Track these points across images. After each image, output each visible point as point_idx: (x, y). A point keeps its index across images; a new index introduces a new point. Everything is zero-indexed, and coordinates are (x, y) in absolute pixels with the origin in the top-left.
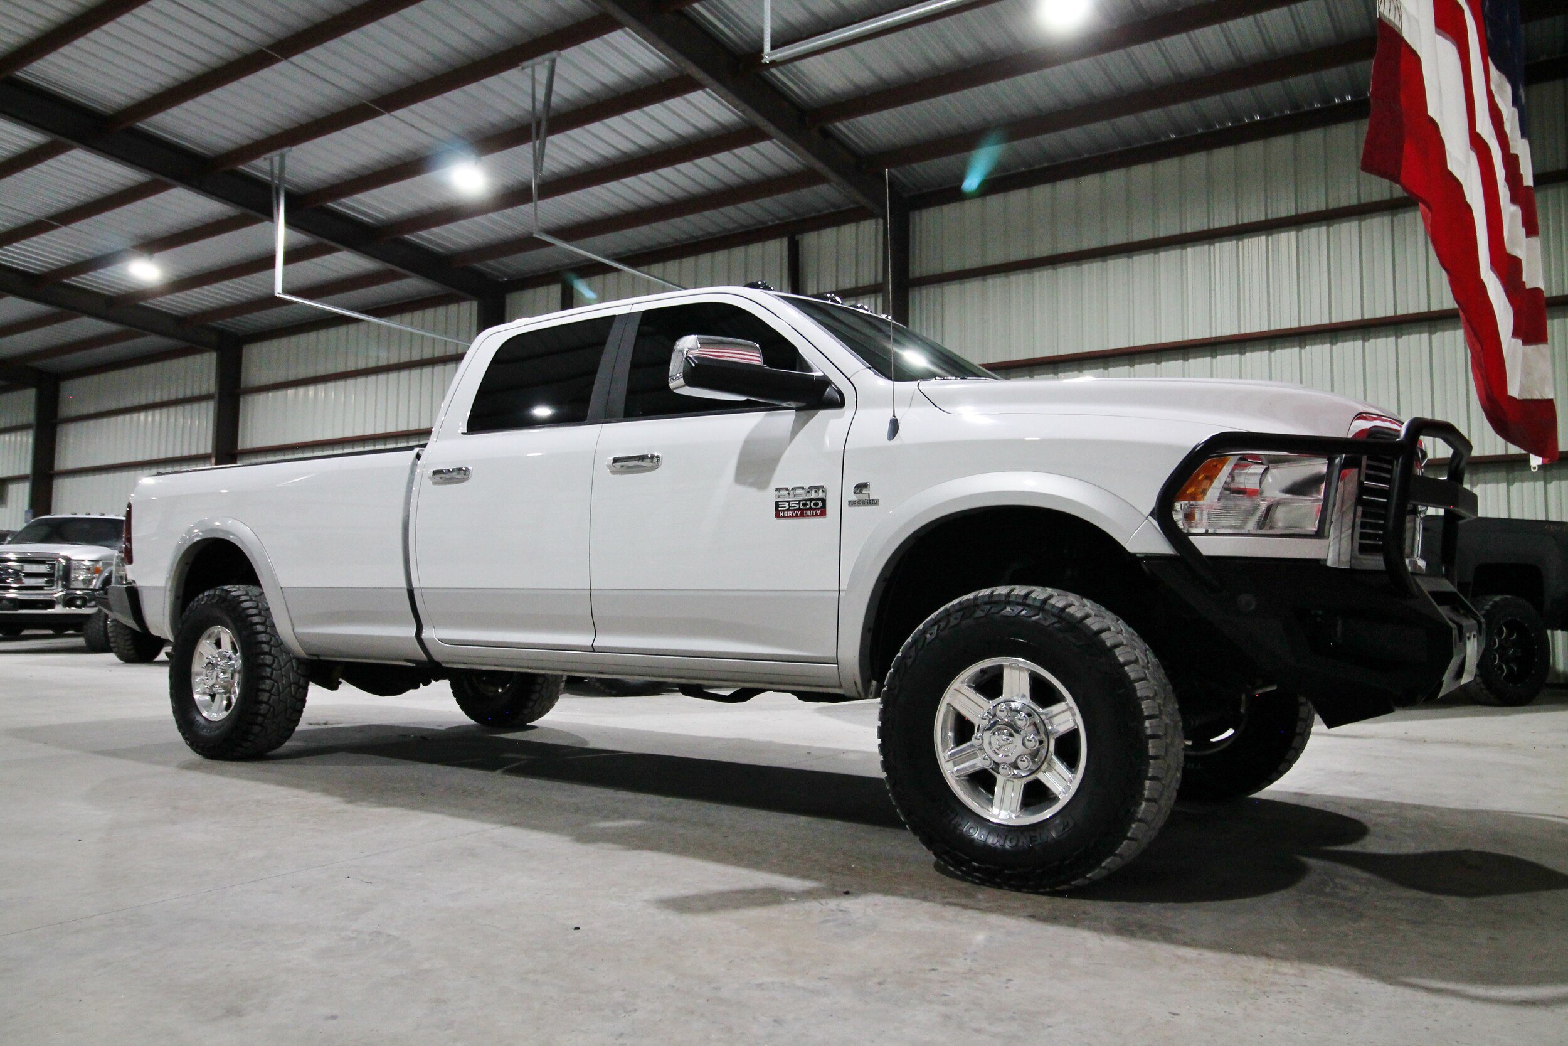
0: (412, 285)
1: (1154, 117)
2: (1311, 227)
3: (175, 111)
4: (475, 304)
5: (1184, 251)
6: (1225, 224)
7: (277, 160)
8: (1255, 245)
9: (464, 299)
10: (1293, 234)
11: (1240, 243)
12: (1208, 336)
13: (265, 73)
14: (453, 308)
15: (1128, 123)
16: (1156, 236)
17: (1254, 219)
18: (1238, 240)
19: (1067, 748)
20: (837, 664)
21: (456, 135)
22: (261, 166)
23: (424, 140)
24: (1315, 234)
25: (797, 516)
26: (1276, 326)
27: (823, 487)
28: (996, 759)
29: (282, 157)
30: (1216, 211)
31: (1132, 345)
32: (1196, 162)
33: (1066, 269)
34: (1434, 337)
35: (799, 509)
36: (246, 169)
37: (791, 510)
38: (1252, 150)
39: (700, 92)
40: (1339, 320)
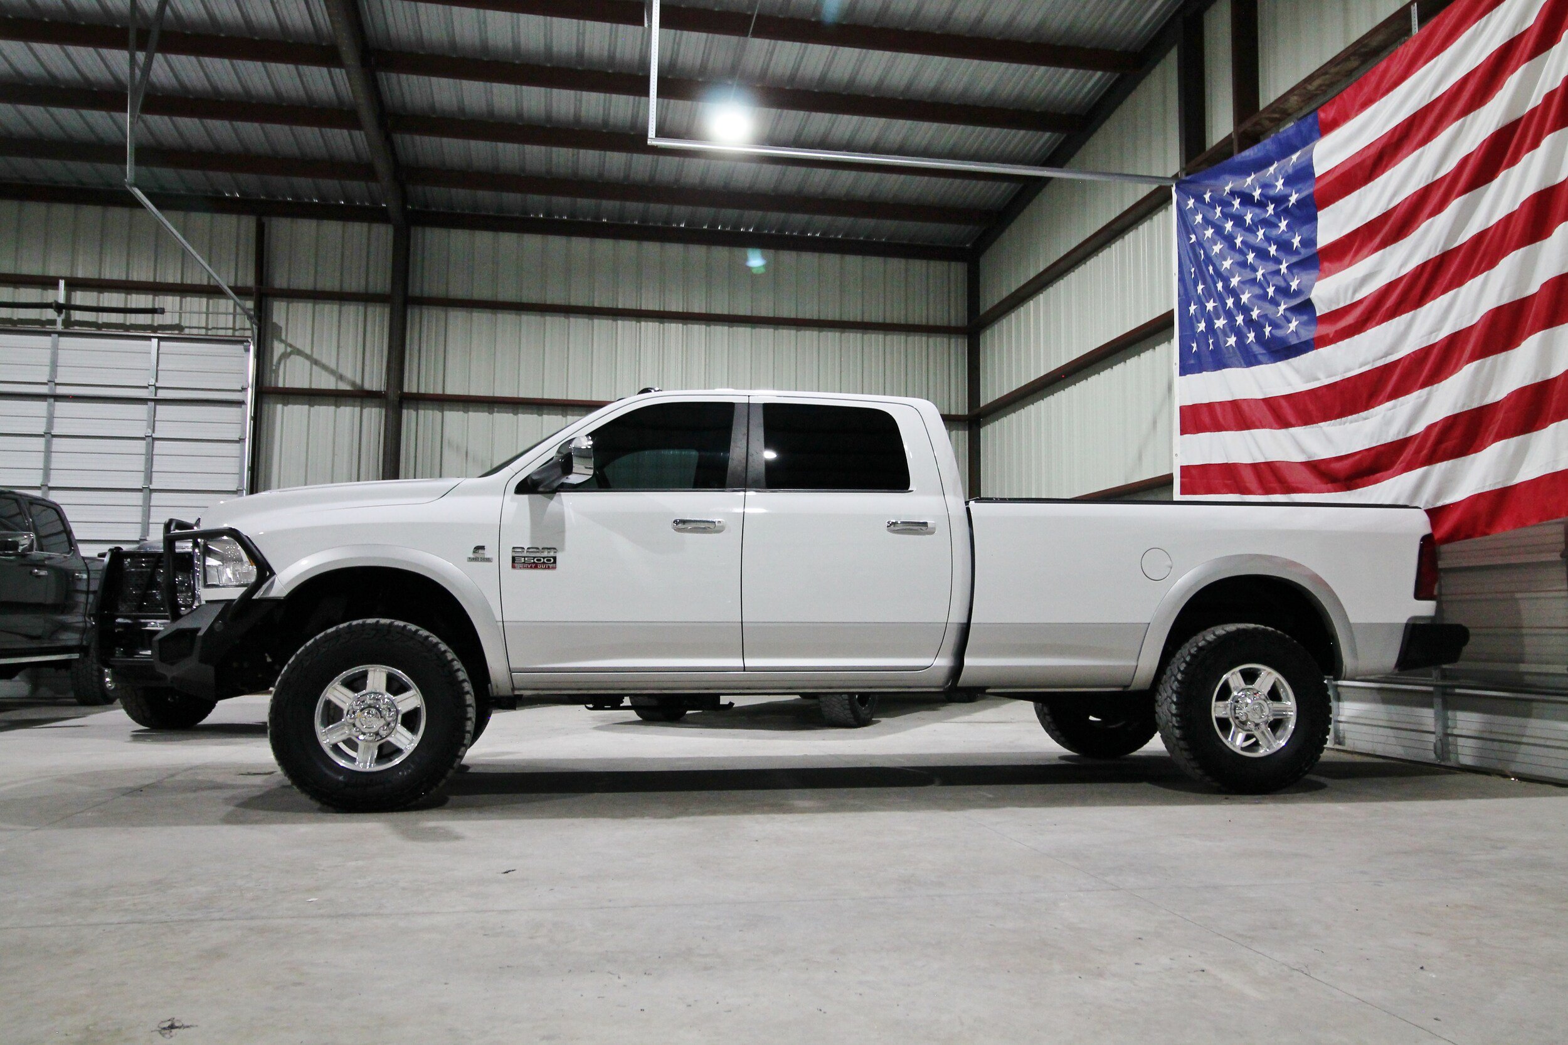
39: (325, 69)
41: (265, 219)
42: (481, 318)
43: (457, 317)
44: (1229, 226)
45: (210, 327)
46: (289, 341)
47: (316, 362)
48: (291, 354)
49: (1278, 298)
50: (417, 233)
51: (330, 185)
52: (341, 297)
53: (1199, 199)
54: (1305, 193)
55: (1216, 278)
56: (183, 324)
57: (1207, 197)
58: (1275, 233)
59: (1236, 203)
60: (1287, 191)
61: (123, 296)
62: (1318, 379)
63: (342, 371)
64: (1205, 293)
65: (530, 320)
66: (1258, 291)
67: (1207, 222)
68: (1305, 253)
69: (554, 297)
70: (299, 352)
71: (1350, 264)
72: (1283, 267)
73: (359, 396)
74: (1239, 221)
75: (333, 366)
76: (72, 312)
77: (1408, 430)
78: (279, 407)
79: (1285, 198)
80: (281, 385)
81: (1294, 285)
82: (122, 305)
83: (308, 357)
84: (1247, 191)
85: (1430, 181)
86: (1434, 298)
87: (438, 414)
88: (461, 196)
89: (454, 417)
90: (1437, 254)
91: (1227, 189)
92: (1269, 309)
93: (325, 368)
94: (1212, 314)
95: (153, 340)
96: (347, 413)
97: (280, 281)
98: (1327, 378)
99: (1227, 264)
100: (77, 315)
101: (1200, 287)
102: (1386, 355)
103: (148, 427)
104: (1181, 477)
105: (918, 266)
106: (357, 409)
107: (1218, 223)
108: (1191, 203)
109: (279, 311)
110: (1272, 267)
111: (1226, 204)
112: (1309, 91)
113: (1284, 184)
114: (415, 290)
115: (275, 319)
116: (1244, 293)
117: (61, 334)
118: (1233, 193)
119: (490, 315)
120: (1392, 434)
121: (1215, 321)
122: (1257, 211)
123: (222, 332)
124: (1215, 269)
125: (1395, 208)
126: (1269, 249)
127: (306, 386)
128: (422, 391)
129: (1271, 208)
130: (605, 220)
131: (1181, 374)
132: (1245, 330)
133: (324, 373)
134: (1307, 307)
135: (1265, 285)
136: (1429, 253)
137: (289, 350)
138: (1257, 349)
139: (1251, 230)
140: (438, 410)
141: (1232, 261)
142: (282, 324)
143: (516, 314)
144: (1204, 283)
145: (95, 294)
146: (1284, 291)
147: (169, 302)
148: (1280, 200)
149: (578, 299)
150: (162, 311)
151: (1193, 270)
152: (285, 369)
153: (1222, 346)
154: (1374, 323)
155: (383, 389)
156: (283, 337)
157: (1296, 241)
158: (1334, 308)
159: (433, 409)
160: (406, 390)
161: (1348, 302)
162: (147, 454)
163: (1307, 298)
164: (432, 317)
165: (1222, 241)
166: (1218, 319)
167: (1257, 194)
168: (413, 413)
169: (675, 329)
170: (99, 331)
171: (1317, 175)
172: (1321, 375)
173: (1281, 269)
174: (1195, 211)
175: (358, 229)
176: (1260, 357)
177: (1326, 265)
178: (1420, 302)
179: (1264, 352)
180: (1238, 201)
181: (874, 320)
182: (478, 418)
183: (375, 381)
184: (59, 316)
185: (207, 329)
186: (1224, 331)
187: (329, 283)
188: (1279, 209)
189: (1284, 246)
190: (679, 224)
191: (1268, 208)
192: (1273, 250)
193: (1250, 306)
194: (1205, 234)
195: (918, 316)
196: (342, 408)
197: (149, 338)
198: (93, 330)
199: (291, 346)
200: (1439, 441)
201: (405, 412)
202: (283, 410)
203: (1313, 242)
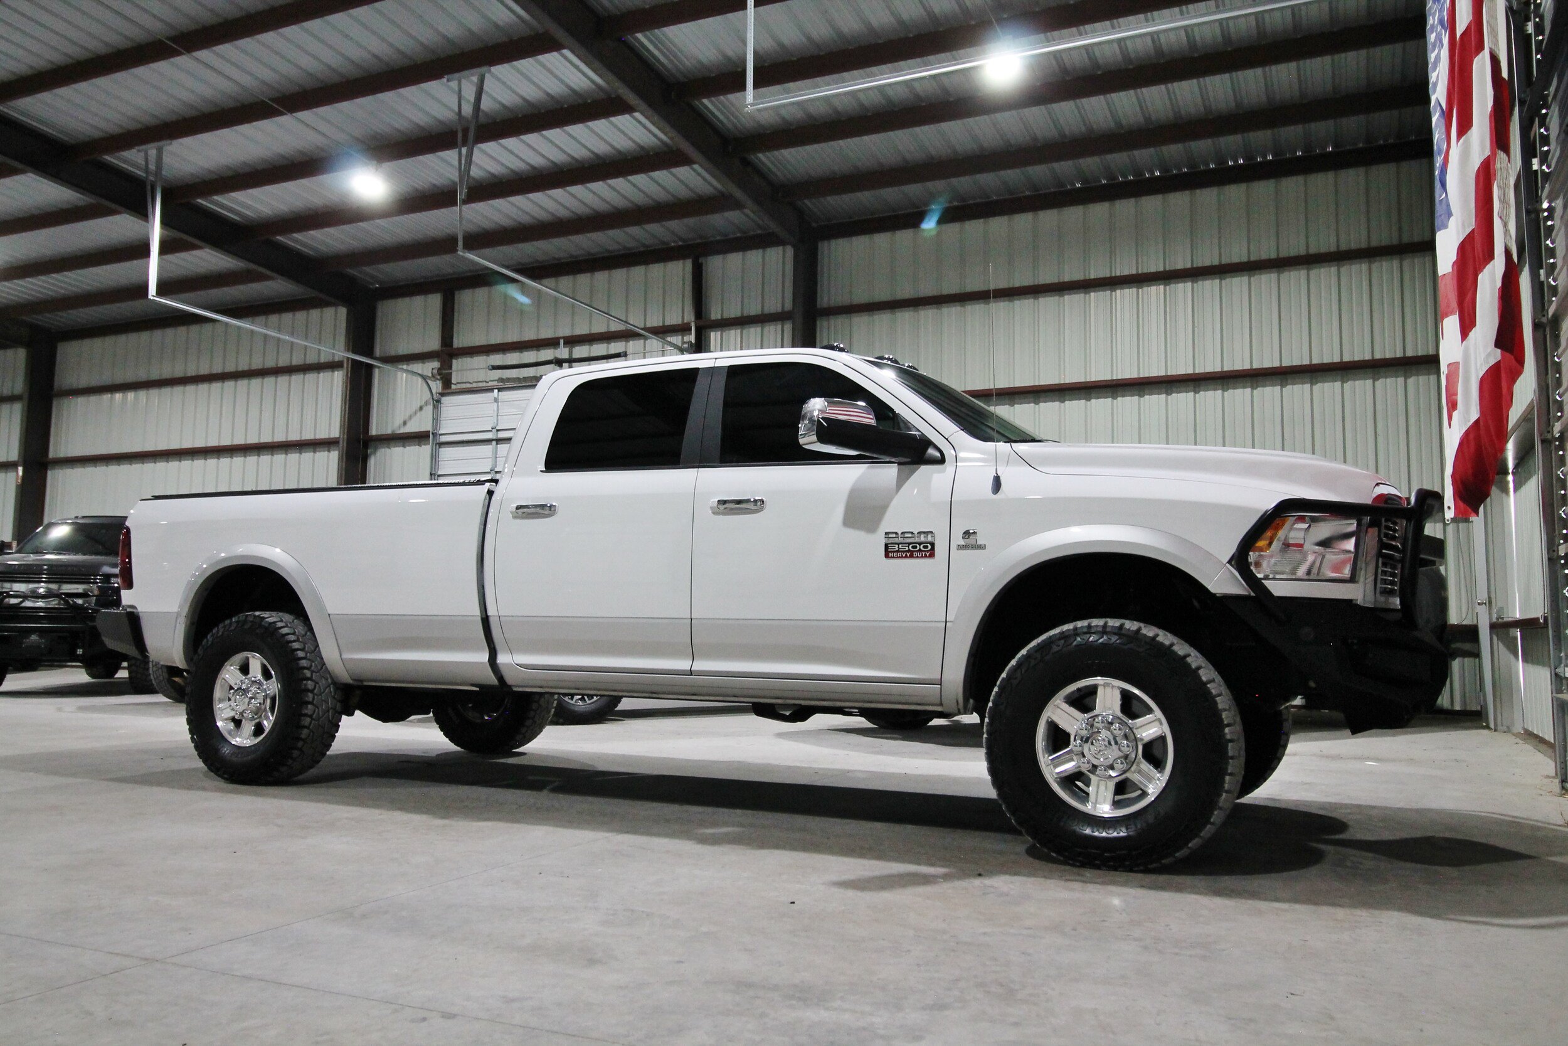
0: (277, 286)
1: (1064, 168)
2: (1206, 280)
3: (46, 96)
4: (343, 311)
5: (1088, 295)
6: (1126, 273)
7: (153, 153)
8: (1155, 292)
9: (327, 304)
10: (1189, 285)
11: (1140, 290)
12: (1109, 378)
13: (162, 66)
14: (315, 313)
15: (1039, 172)
16: (1061, 281)
17: (1153, 269)
18: (1138, 288)
19: (1153, 753)
20: (941, 685)
21: (358, 139)
22: (133, 159)
23: (320, 141)
24: (1209, 286)
25: (906, 556)
26: (1172, 372)
27: (931, 532)
28: (1095, 762)
29: (160, 151)
30: (1118, 260)
31: (1037, 384)
32: (1099, 211)
33: (974, 306)
34: (1314, 387)
35: (909, 551)
36: (112, 160)
37: (902, 551)
38: (1151, 204)
39: (627, 116)
40: (1231, 369)
41: (701, 260)
114: (822, 303)
119: (912, 313)
130: (995, 197)
150: (626, 354)
164: (838, 324)
190: (1073, 184)
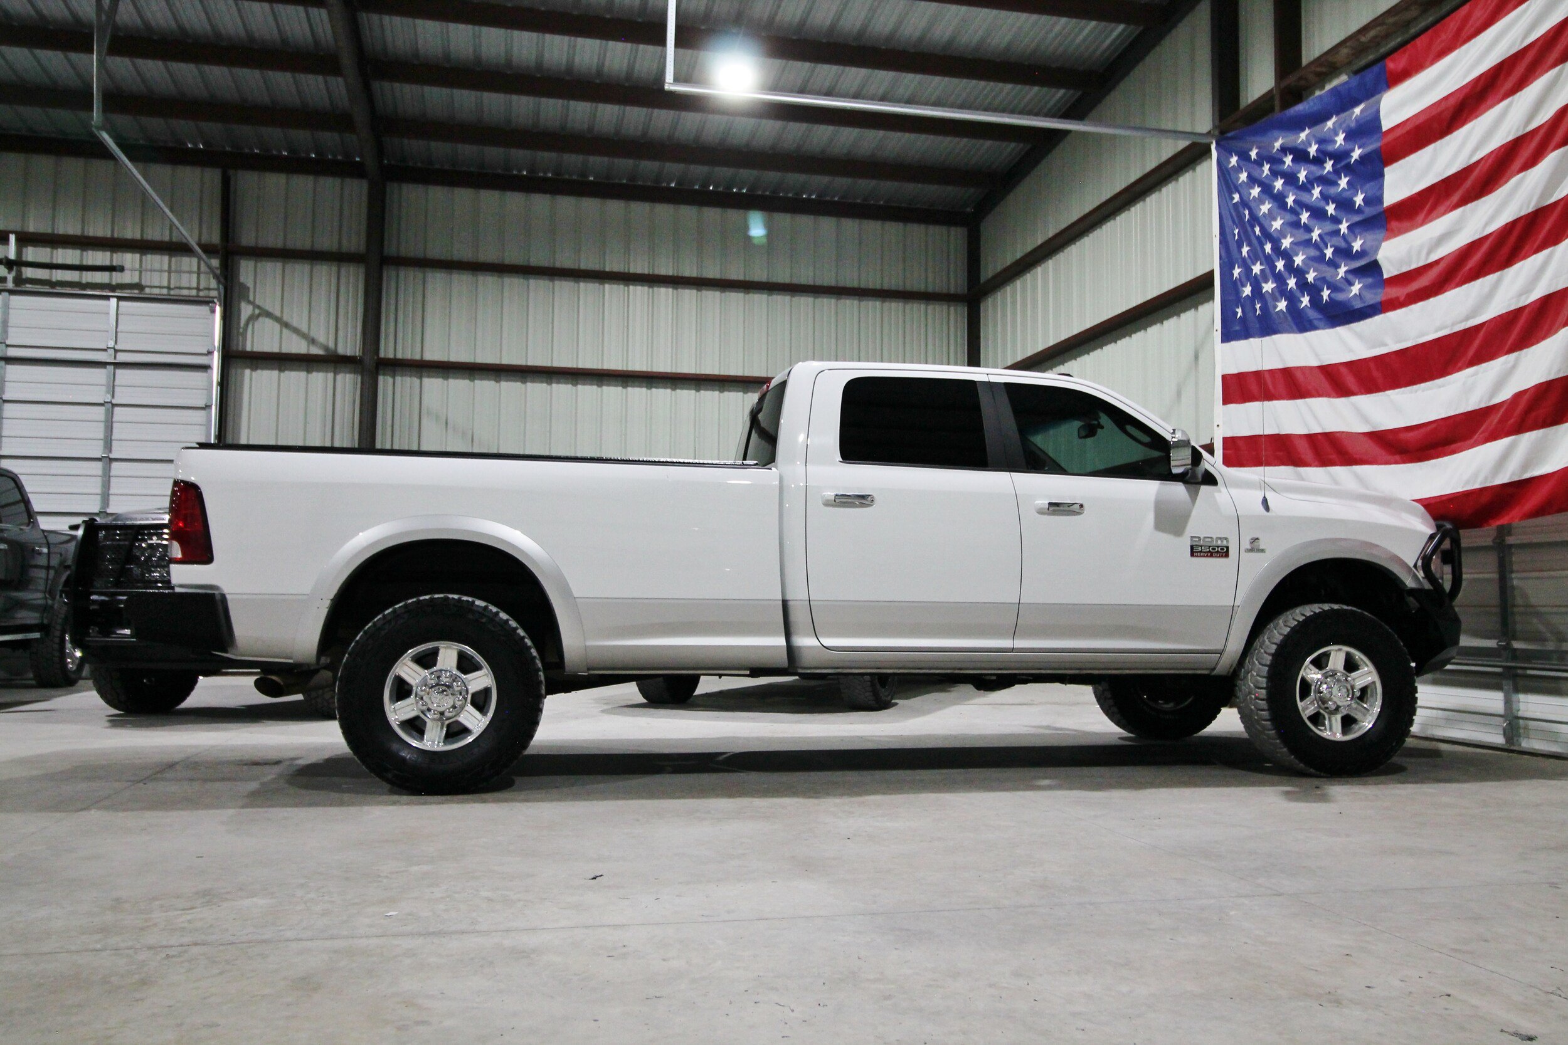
10: (765, 297)
20: (1221, 654)
24: (781, 301)
25: (1207, 556)
27: (1225, 538)
35: (1210, 552)
37: (1203, 552)
41: (231, 172)
42: (461, 281)
43: (437, 280)
44: (1279, 184)
45: (172, 286)
46: (257, 302)
47: (286, 325)
48: (259, 316)
49: (1337, 260)
50: (392, 188)
51: (301, 136)
52: (313, 256)
53: (1244, 156)
54: (1370, 148)
55: (1263, 239)
56: (143, 283)
57: (1253, 154)
58: (1332, 191)
59: (1288, 160)
60: (1348, 147)
61: (78, 252)
62: (1386, 345)
63: (313, 334)
64: (1251, 255)
65: (514, 283)
66: (1313, 252)
67: (1253, 180)
68: (1369, 211)
69: (539, 258)
70: (269, 315)
71: (1423, 223)
72: (1344, 227)
73: (332, 361)
74: (1291, 179)
75: (304, 328)
76: (24, 269)
77: (1491, 398)
78: (247, 372)
79: (1345, 154)
80: (248, 349)
81: (1357, 246)
82: (77, 262)
83: (278, 320)
84: (1302, 147)
85: (1520, 133)
86: (1525, 257)
87: (416, 381)
88: (440, 149)
89: (433, 385)
90: (1530, 210)
91: (1277, 145)
92: (1328, 272)
93: (296, 331)
94: (1259, 278)
95: (111, 299)
96: (319, 379)
97: (247, 238)
98: (1396, 343)
99: (1277, 224)
100: (29, 273)
101: (1245, 250)
102: (1467, 319)
103: (108, 392)
104: (1223, 449)
105: (917, 231)
106: (331, 375)
107: (1267, 181)
108: (1234, 160)
109: (247, 270)
110: (1329, 227)
111: (1276, 161)
112: (1362, 42)
113: (1345, 139)
114: (391, 249)
115: (242, 279)
116: (1297, 255)
117: (12, 292)
118: (1284, 150)
119: (470, 277)
120: (1473, 403)
121: (1263, 285)
122: (1313, 168)
123: (185, 292)
124: (1262, 229)
125: (1478, 162)
126: (1327, 208)
127: (276, 350)
128: (399, 356)
129: (1329, 166)
130: (591, 178)
131: (1223, 341)
132: (1298, 294)
133: (294, 336)
134: (1372, 269)
135: (1322, 245)
136: (1521, 209)
137: (257, 311)
138: (1313, 314)
139: (1306, 188)
140: (415, 376)
141: (1282, 221)
142: (250, 284)
143: (499, 277)
144: (1249, 245)
145: (48, 250)
146: (1344, 253)
147: (129, 259)
148: (1340, 157)
149: (565, 260)
150: (121, 269)
151: (1236, 231)
152: (253, 333)
153: (1272, 312)
154: (1453, 285)
155: (358, 352)
156: (251, 298)
157: (1359, 199)
158: (1405, 269)
159: (411, 376)
160: (382, 355)
161: (1421, 264)
162: (106, 421)
163: (1373, 259)
164: (409, 277)
165: (1271, 201)
166: (1266, 282)
167: (1313, 150)
168: (390, 380)
169: (664, 293)
170: (53, 289)
171: (1384, 129)
172: (1388, 341)
173: (1340, 230)
174: (1239, 169)
175: (329, 185)
176: (1316, 323)
177: (1394, 224)
178: (1508, 262)
179: (1320, 317)
180: (1290, 157)
181: (871, 286)
182: (458, 385)
183: (350, 344)
184: (9, 273)
185: (169, 288)
186: (1273, 294)
187: (300, 240)
188: (1339, 166)
189: (1345, 204)
190: (669, 183)
191: (1325, 165)
192: (1331, 209)
193: (1305, 268)
194: (1250, 194)
195: (916, 283)
196: (315, 374)
197: (107, 298)
198: (47, 289)
199: (259, 307)
200: (1529, 409)
201: (381, 378)
202: (251, 375)
203: (1380, 200)
